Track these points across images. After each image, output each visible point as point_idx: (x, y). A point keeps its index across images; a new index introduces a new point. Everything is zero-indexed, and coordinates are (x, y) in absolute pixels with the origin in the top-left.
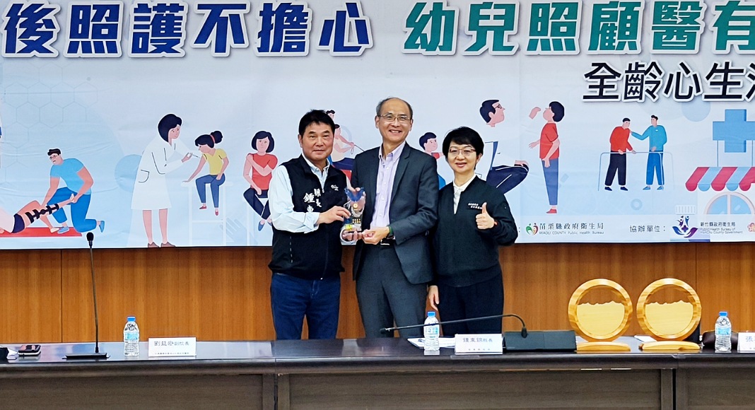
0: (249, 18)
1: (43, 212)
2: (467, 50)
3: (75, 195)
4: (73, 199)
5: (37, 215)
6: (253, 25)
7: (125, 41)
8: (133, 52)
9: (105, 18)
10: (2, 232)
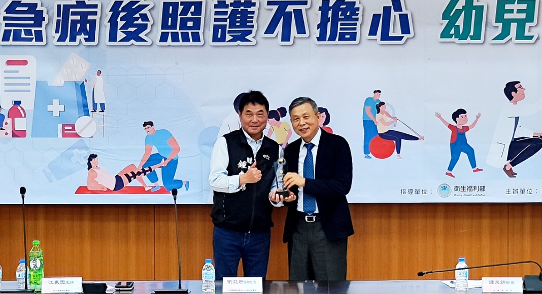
0: (310, 13)
1: (139, 173)
2: (493, 39)
3: (165, 160)
4: (163, 163)
6: (313, 18)
7: (207, 31)
8: (214, 41)
9: (191, 12)
10: (105, 190)
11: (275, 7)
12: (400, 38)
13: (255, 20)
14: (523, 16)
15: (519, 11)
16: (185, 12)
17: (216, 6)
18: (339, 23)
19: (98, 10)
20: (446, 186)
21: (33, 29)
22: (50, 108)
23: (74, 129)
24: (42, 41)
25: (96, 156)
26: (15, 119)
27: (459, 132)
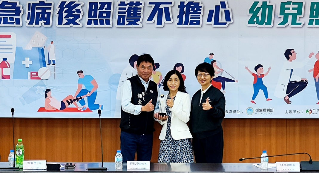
0: (174, 9)
1: (74, 100)
2: (278, 25)
3: (89, 93)
4: (89, 94)
5: (72, 102)
6: (175, 12)
7: (114, 19)
8: (118, 25)
9: (105, 8)
10: (55, 110)
11: (153, 6)
12: (225, 24)
13: (141, 13)
14: (296, 11)
15: (293, 9)
16: (101, 8)
17: (119, 5)
18: (190, 15)
19: (52, 7)
20: (251, 108)
21: (15, 17)
22: (23, 62)
23: (37, 75)
24: (20, 24)
25: (50, 90)
26: (4, 68)
27: (259, 77)
